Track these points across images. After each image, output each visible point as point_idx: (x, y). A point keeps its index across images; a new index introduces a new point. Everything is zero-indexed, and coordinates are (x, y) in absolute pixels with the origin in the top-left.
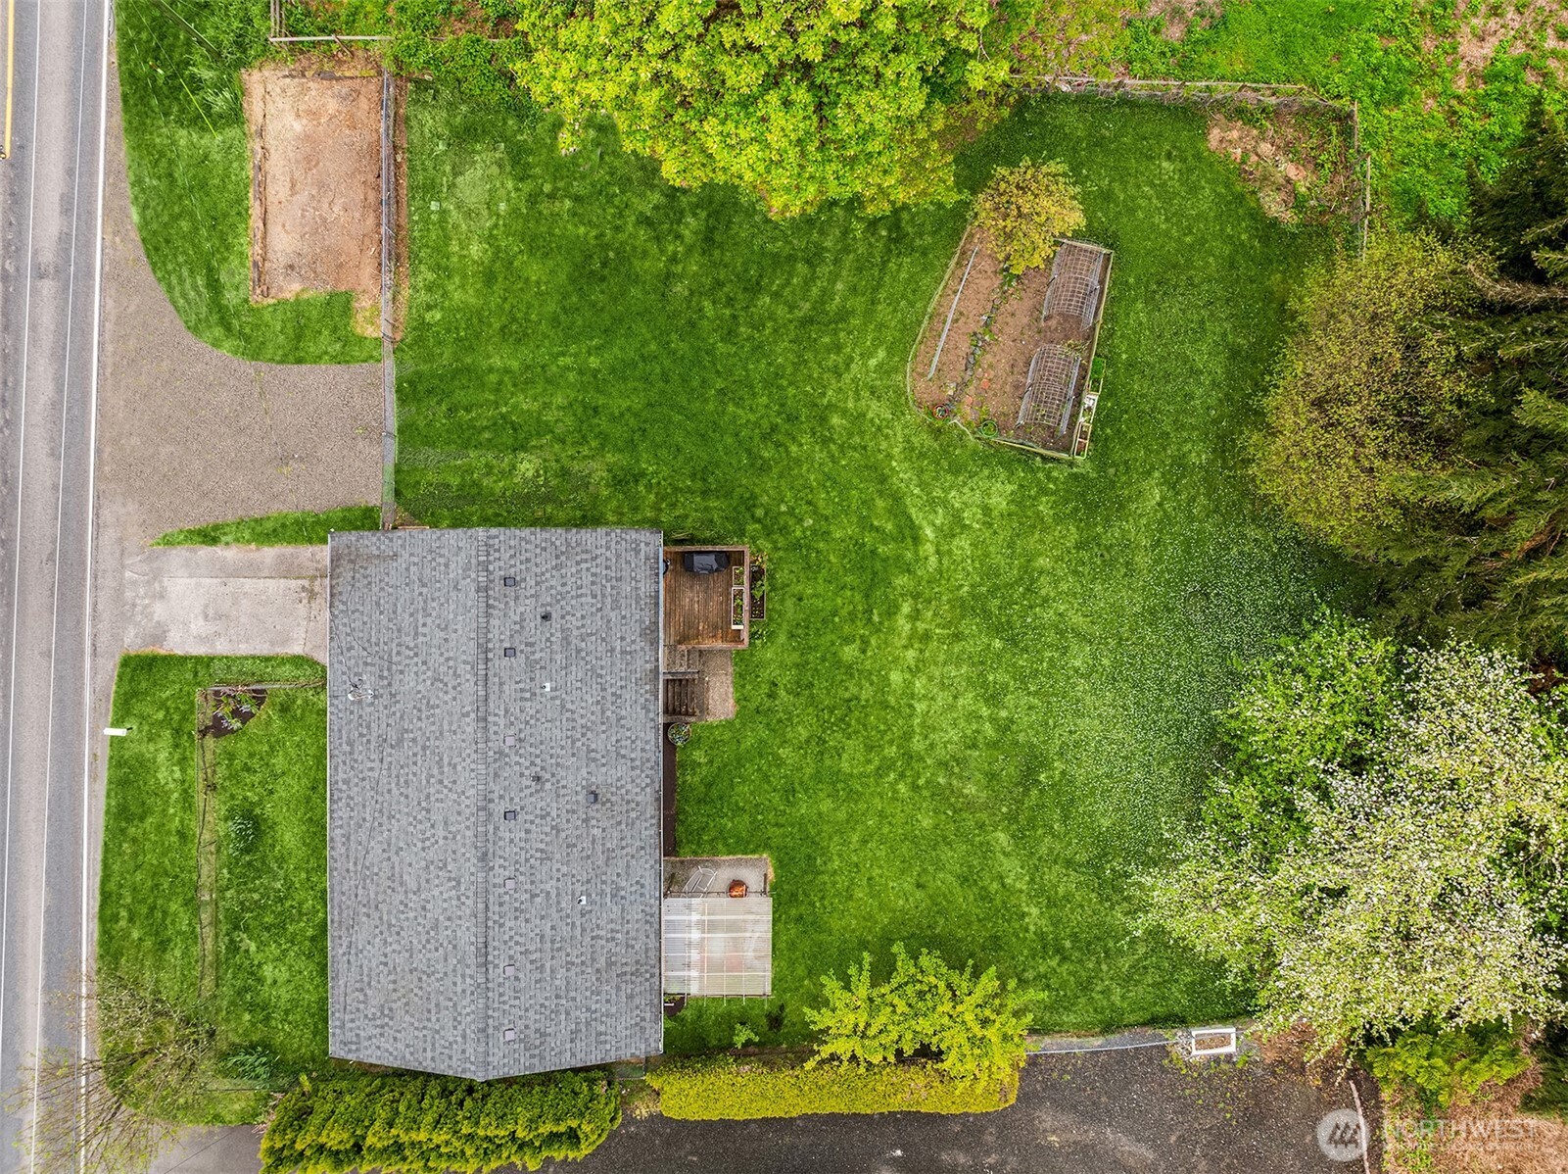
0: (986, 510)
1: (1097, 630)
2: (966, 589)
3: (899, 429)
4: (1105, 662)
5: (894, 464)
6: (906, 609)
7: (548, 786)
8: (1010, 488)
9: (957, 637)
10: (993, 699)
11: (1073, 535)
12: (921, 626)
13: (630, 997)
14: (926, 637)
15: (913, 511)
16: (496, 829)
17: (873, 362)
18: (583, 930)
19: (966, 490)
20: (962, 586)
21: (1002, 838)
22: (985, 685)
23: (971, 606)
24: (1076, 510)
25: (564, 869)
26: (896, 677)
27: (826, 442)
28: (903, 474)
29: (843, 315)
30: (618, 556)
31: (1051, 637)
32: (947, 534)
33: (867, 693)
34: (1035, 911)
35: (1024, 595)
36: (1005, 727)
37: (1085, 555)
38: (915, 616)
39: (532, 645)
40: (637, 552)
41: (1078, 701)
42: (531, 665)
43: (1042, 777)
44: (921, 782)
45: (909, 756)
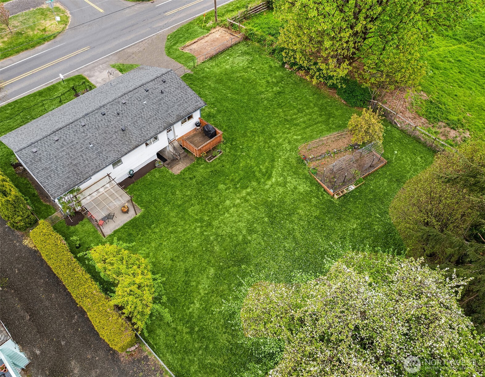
0: (295, 188)
1: (302, 243)
2: (271, 199)
3: (288, 154)
4: (296, 253)
5: (280, 159)
6: (249, 190)
7: (118, 117)
8: (307, 188)
9: (256, 208)
10: (251, 231)
11: (317, 213)
12: (248, 197)
13: (68, 177)
14: (247, 201)
15: (274, 172)
16: (97, 113)
17: (295, 137)
18: (82, 151)
19: (294, 180)
20: (270, 198)
21: (212, 271)
22: (251, 225)
23: (269, 206)
24: (324, 209)
25: (97, 135)
26: (228, 202)
27: (265, 142)
28: (279, 163)
29: (297, 125)
30: (191, 99)
31: (285, 232)
32: (278, 184)
33: (216, 199)
34: (198, 305)
35: (287, 215)
36: (246, 242)
37: (316, 221)
38: (248, 194)
39: (153, 93)
40: (196, 102)
41: (277, 255)
42: (147, 96)
43: (243, 266)
44: (205, 233)
45: (210, 225)
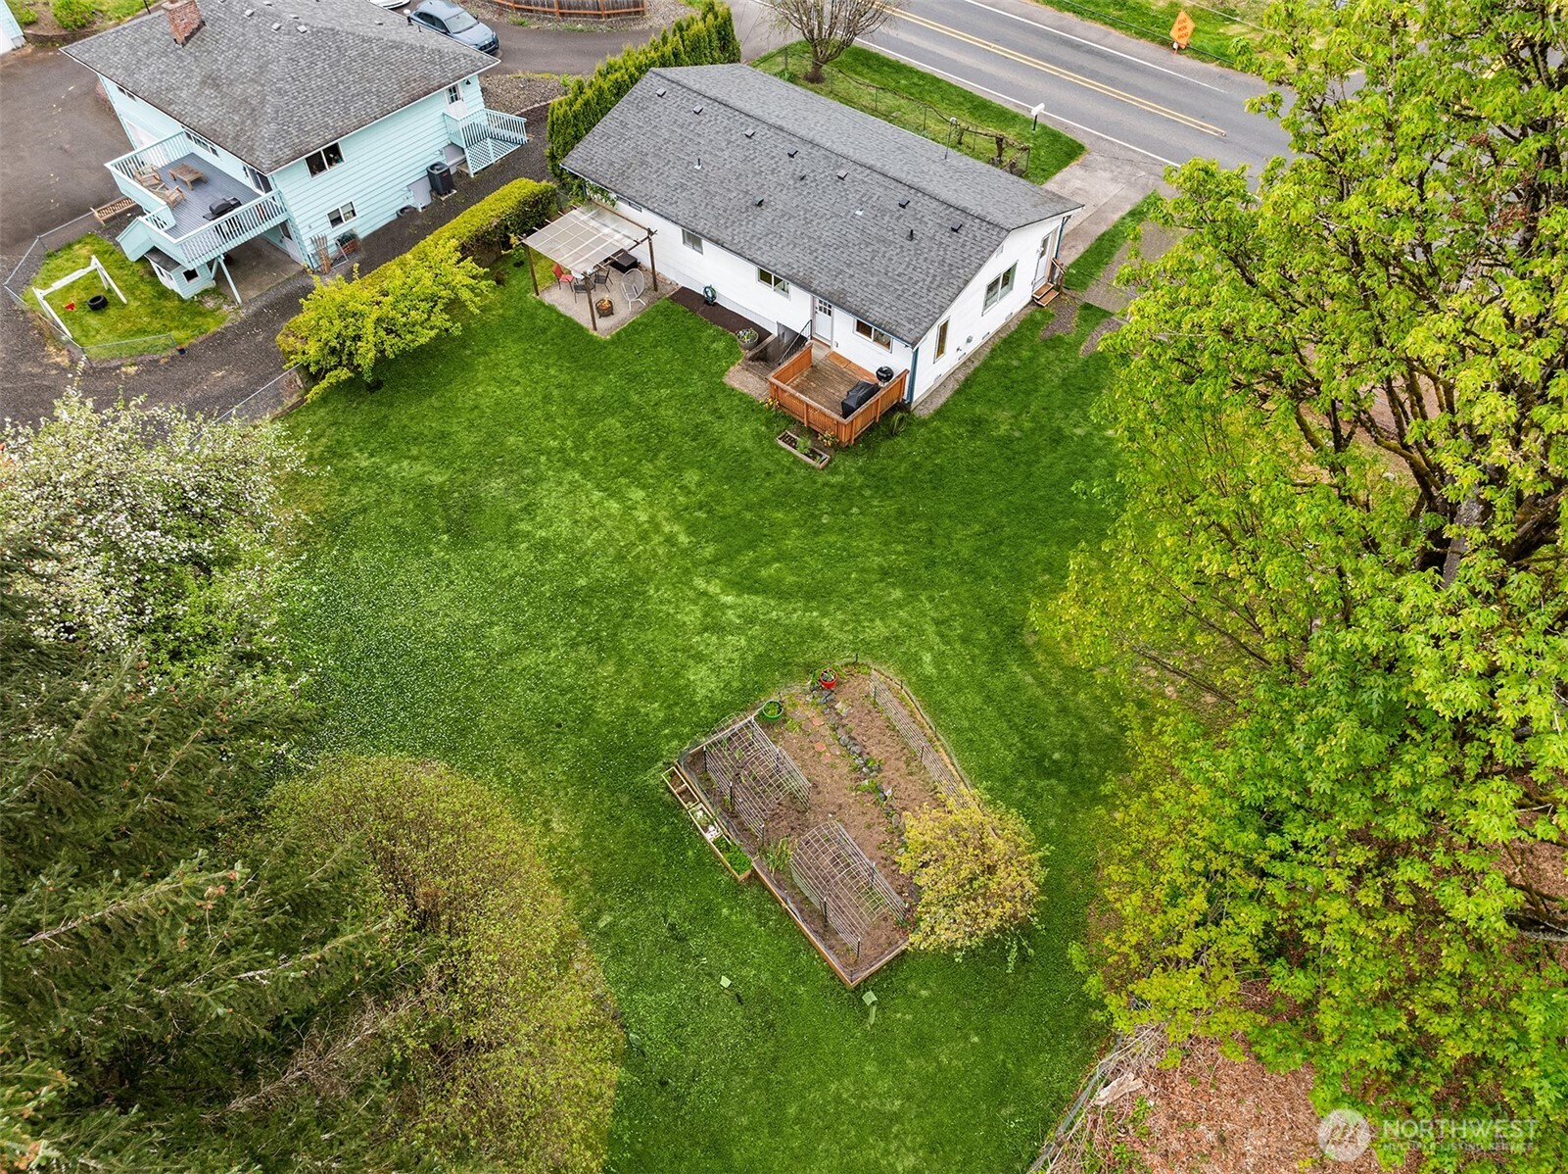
0: (700, 658)
1: (502, 669)
2: (652, 592)
3: (843, 637)
4: (471, 653)
5: (815, 614)
6: (683, 539)
7: (791, 182)
8: (701, 693)
9: (620, 558)
10: (544, 548)
11: (601, 711)
12: (657, 539)
13: (611, 164)
14: (644, 537)
15: (759, 599)
16: (792, 142)
17: (927, 658)
18: (679, 158)
19: (735, 656)
20: (657, 590)
21: (437, 479)
22: (561, 548)
23: (634, 587)
24: (624, 735)
25: (728, 166)
26: (638, 494)
27: (884, 573)
28: (798, 615)
29: (996, 663)
30: (918, 306)
31: (541, 625)
32: (713, 607)
33: (647, 468)
35: (598, 632)
36: (511, 540)
37: (575, 711)
38: (670, 540)
39: (898, 219)
40: (910, 321)
41: (467, 606)
42: (883, 211)
43: (445, 537)
44: (543, 459)
45: (569, 464)
